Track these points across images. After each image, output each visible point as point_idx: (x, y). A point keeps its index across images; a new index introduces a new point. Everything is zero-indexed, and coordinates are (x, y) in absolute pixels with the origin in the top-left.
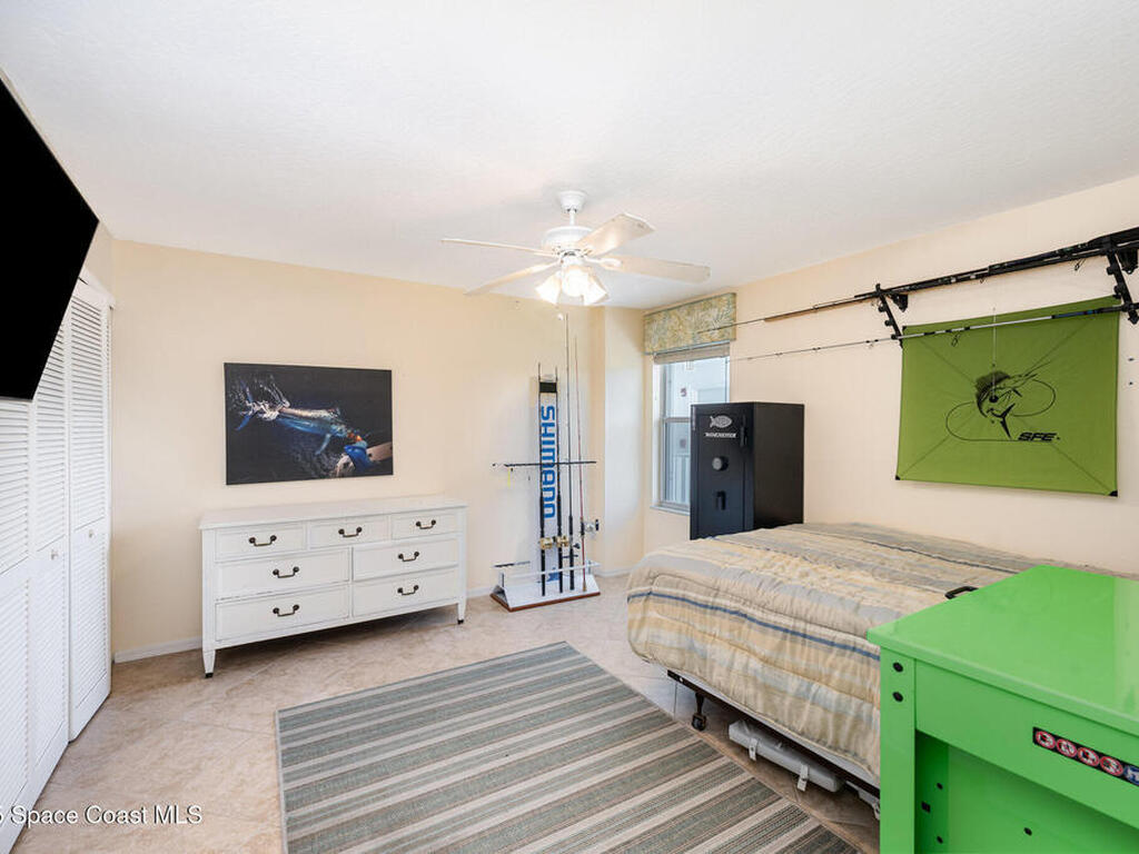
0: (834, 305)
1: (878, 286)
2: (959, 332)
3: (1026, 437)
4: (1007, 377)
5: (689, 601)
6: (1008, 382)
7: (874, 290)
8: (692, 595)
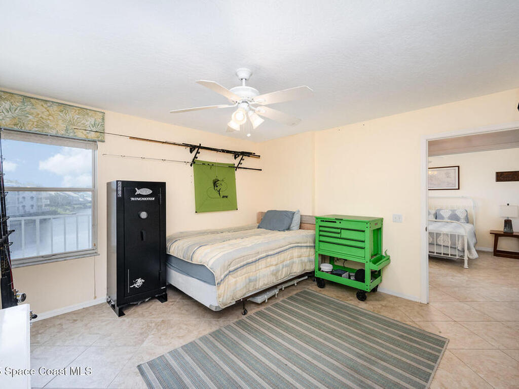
0: (174, 144)
1: (200, 145)
2: (211, 165)
3: (223, 197)
4: (218, 180)
5: (250, 263)
6: (219, 182)
7: (199, 145)
8: (250, 260)
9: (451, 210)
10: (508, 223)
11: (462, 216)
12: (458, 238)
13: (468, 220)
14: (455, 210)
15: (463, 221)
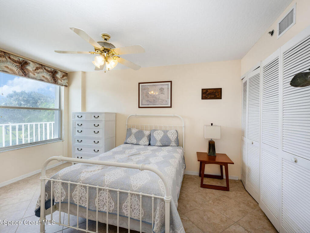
9: (164, 131)
10: (212, 145)
11: (172, 136)
12: (155, 203)
13: (178, 143)
14: (167, 131)
15: (173, 144)
